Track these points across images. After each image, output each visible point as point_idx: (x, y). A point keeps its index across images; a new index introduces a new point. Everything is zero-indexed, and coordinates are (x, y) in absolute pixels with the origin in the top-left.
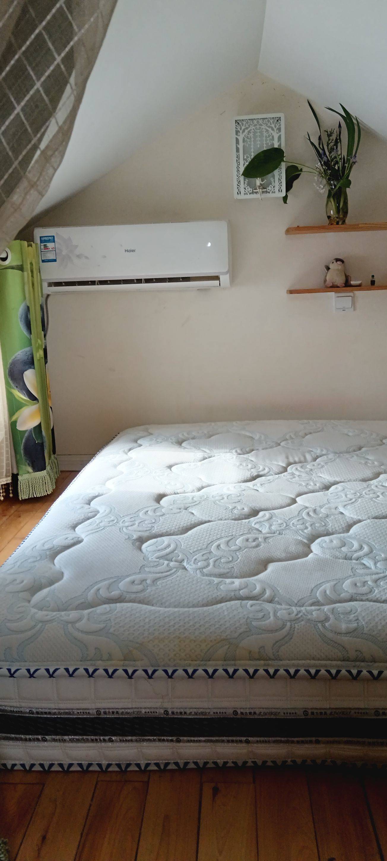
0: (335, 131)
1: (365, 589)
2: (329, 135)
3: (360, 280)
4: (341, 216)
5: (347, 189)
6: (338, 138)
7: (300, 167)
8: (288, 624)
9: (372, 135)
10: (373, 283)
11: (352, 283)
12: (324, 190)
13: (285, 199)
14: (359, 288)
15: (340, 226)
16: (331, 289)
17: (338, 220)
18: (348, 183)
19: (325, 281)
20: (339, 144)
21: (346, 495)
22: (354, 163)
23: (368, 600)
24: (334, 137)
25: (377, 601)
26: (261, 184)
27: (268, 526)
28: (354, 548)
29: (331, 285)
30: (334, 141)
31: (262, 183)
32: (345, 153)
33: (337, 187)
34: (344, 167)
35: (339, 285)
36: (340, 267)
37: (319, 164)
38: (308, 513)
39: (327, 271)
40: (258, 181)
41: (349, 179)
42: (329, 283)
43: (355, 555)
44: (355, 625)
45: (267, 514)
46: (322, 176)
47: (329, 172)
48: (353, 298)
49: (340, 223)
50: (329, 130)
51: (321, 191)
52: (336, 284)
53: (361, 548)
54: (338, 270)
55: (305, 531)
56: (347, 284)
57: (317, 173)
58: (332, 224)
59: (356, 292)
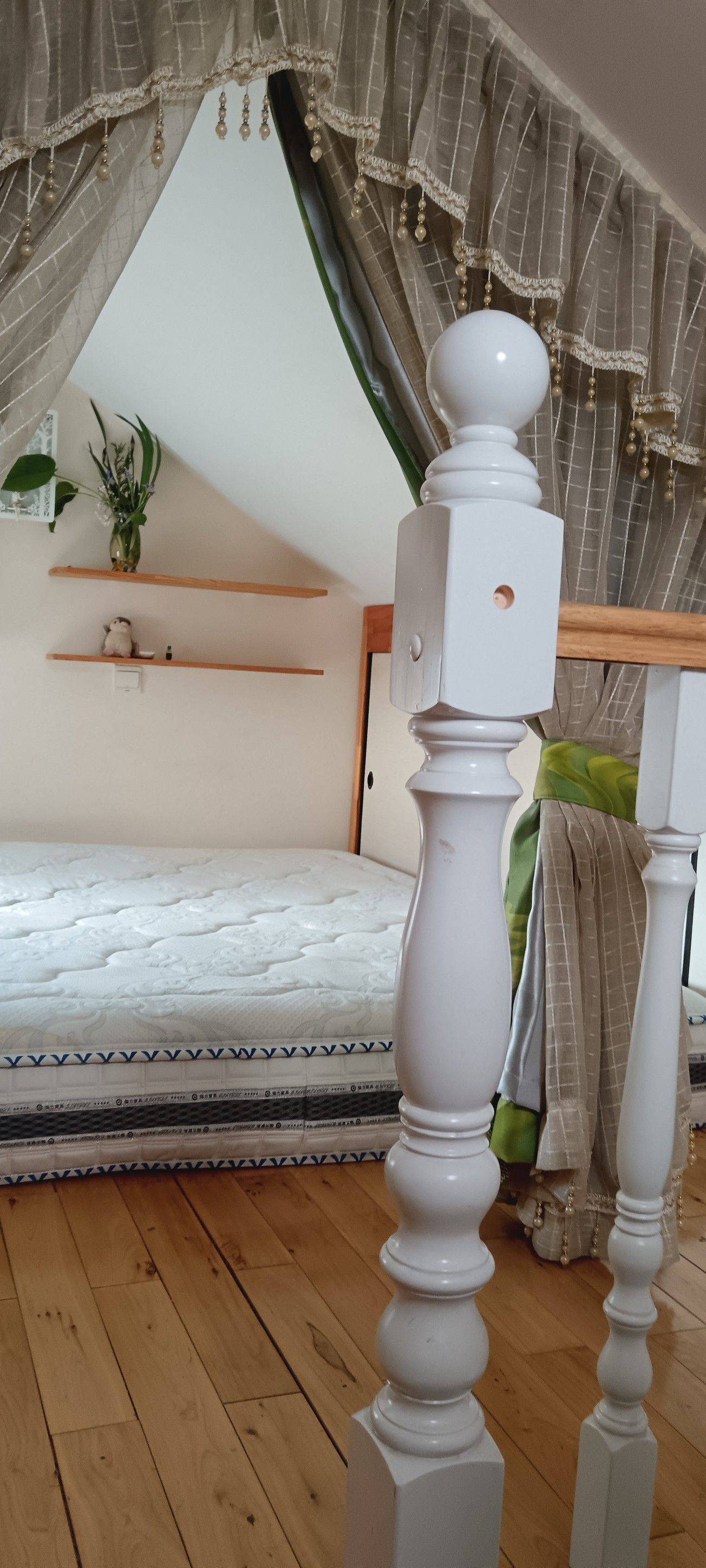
0: (126, 448)
1: (178, 986)
2: (119, 451)
3: (153, 650)
4: (131, 561)
5: (141, 527)
6: (130, 456)
7: (75, 486)
8: (99, 1011)
9: (175, 461)
10: (169, 656)
11: (142, 653)
12: (109, 522)
13: (52, 526)
14: (149, 660)
15: (128, 574)
16: (111, 658)
17: (126, 565)
18: (143, 520)
19: (103, 647)
20: (131, 465)
22: (152, 493)
23: (183, 993)
24: (124, 454)
25: (193, 993)
26: (19, 500)
29: (112, 653)
30: (124, 460)
31: (21, 499)
32: (138, 478)
33: (128, 522)
34: (137, 497)
35: (122, 654)
36: (125, 630)
37: (104, 487)
39: (105, 634)
40: (15, 496)
41: (143, 513)
42: (109, 650)
43: (162, 963)
44: (172, 1009)
46: (107, 504)
47: (117, 499)
48: (141, 674)
49: (129, 570)
50: (118, 444)
51: (105, 524)
52: (119, 652)
54: (122, 633)
56: (134, 655)
57: (100, 498)
58: (117, 570)
59: (144, 666)
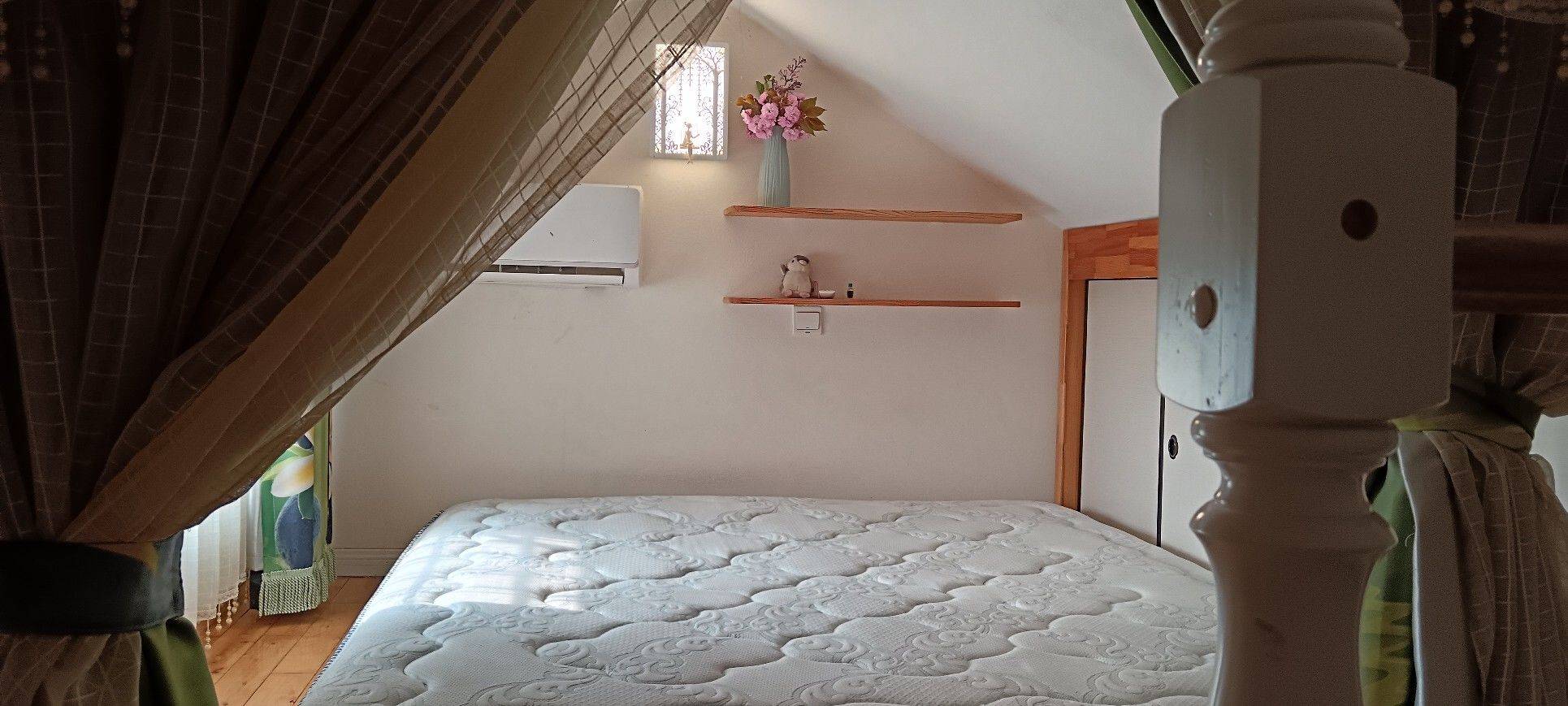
3: (832, 290)
10: (850, 294)
11: (821, 293)
14: (830, 300)
21: (823, 591)
27: (717, 627)
28: (843, 649)
29: (790, 294)
35: (801, 295)
36: (804, 269)
38: (773, 612)
39: (784, 274)
42: (787, 291)
45: (714, 614)
48: (821, 314)
52: (797, 293)
53: (853, 648)
54: (801, 272)
55: (772, 632)
56: (813, 295)
59: (825, 307)
